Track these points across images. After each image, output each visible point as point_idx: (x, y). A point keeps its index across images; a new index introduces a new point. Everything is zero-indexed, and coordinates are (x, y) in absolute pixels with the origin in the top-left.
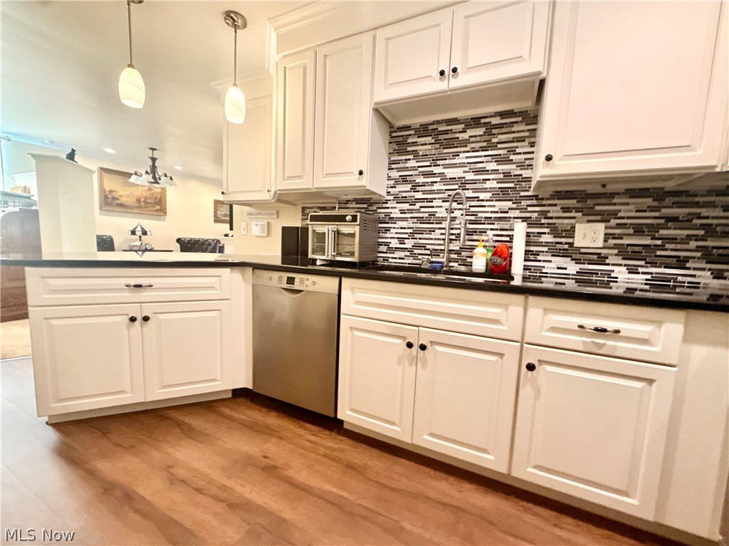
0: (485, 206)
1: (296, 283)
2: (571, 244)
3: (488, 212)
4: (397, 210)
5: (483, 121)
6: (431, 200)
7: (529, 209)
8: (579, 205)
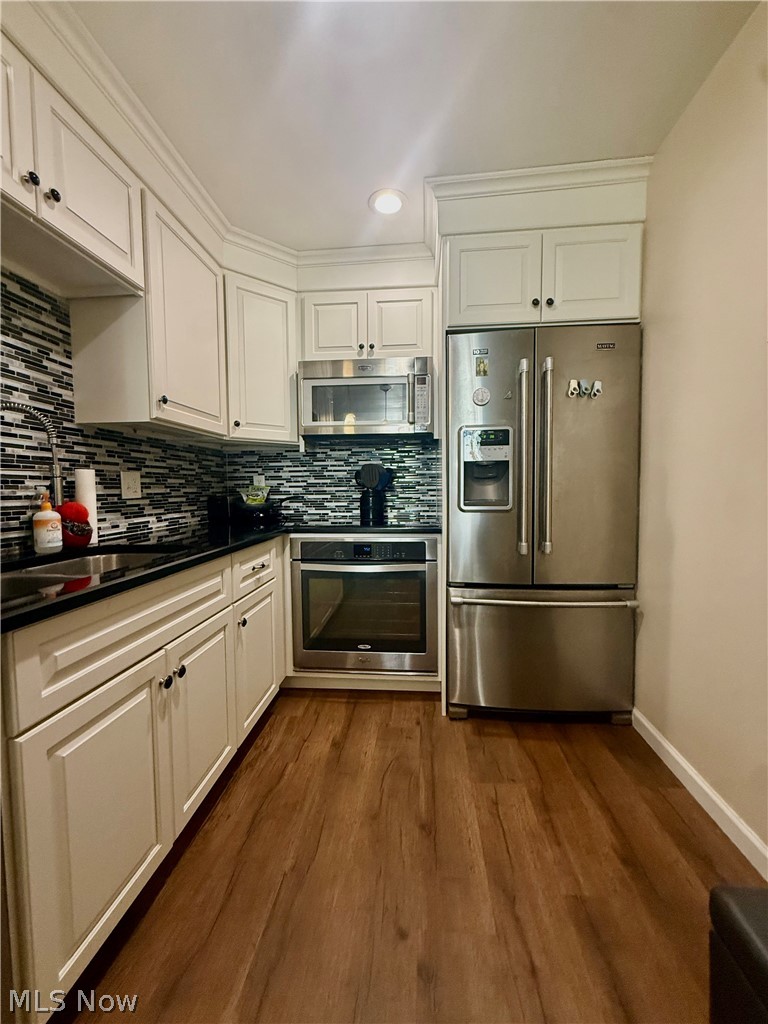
2: (119, 496)
8: (119, 450)
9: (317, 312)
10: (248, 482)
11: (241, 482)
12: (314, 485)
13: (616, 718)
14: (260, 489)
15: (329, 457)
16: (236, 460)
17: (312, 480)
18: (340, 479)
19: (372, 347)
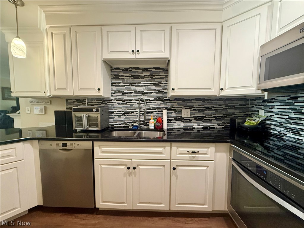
1: (67, 146)
4: (117, 104)
7: (167, 104)
8: (183, 103)
10: (257, 113)
11: (254, 113)
14: (261, 117)
17: (292, 115)
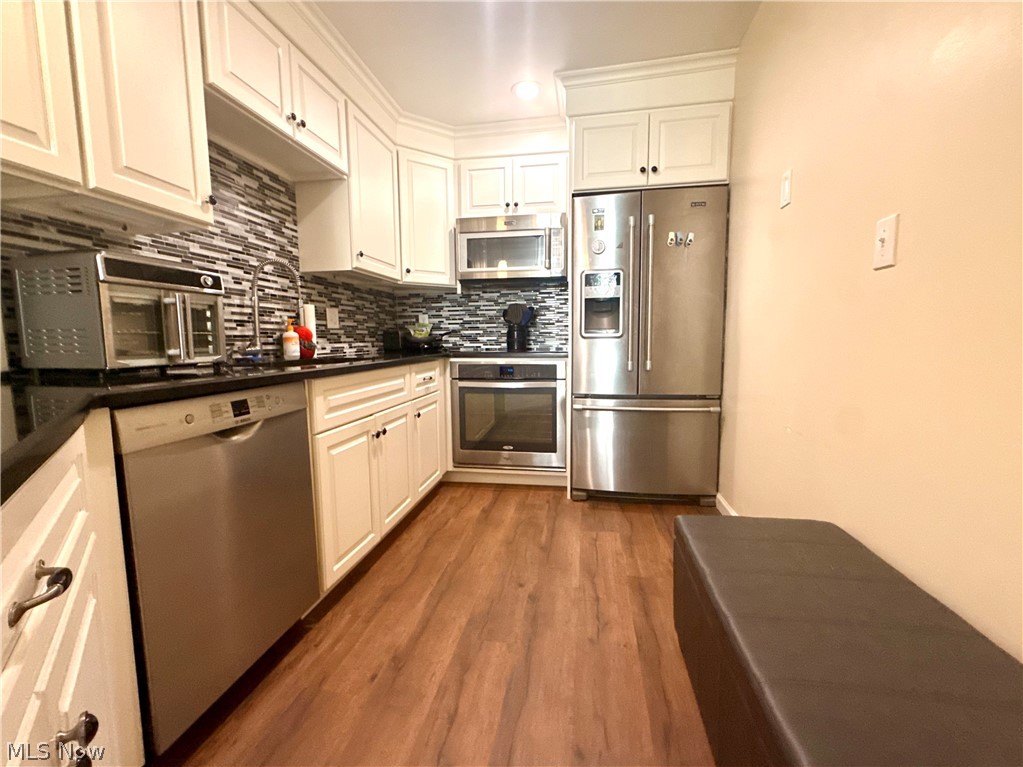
0: (269, 281)
1: (251, 410)
2: (326, 326)
3: (272, 288)
5: (255, 172)
6: (213, 261)
8: (325, 291)
9: (471, 177)
10: (414, 320)
11: (408, 320)
12: (469, 322)
13: (703, 501)
14: (424, 325)
15: (481, 298)
16: (405, 301)
17: (467, 318)
18: (491, 318)
19: (516, 205)
